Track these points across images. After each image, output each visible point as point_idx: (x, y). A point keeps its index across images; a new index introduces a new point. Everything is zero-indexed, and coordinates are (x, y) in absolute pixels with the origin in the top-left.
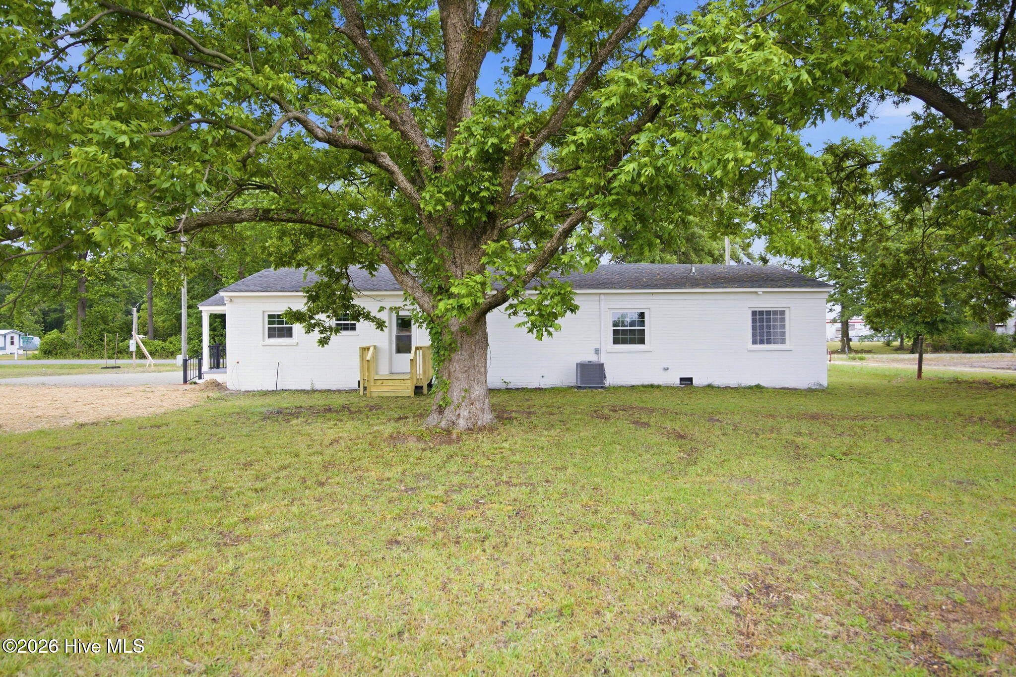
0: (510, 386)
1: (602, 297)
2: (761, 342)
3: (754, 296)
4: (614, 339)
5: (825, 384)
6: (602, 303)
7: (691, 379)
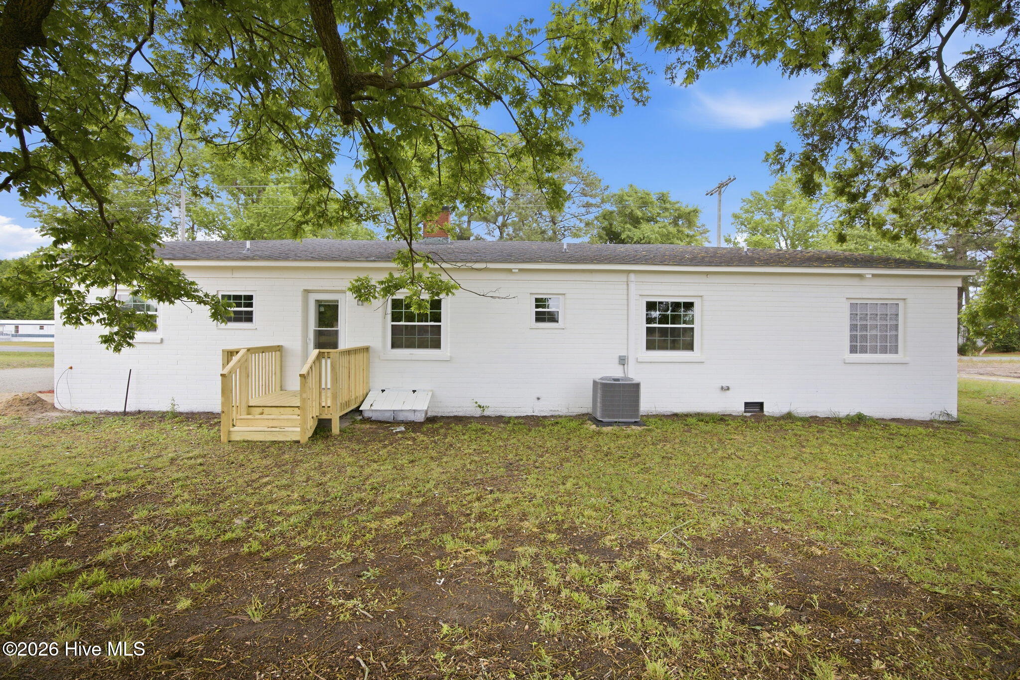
0: (487, 413)
1: (632, 277)
2: (864, 350)
3: (855, 281)
4: (648, 341)
5: (954, 413)
6: (632, 286)
7: (761, 405)
